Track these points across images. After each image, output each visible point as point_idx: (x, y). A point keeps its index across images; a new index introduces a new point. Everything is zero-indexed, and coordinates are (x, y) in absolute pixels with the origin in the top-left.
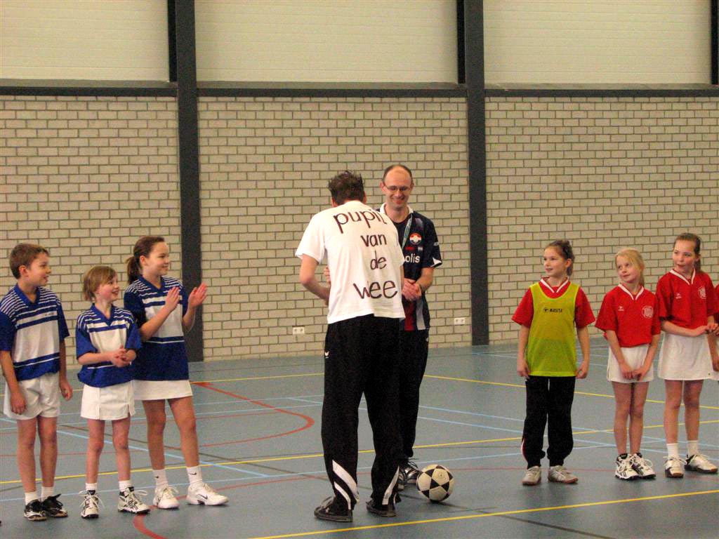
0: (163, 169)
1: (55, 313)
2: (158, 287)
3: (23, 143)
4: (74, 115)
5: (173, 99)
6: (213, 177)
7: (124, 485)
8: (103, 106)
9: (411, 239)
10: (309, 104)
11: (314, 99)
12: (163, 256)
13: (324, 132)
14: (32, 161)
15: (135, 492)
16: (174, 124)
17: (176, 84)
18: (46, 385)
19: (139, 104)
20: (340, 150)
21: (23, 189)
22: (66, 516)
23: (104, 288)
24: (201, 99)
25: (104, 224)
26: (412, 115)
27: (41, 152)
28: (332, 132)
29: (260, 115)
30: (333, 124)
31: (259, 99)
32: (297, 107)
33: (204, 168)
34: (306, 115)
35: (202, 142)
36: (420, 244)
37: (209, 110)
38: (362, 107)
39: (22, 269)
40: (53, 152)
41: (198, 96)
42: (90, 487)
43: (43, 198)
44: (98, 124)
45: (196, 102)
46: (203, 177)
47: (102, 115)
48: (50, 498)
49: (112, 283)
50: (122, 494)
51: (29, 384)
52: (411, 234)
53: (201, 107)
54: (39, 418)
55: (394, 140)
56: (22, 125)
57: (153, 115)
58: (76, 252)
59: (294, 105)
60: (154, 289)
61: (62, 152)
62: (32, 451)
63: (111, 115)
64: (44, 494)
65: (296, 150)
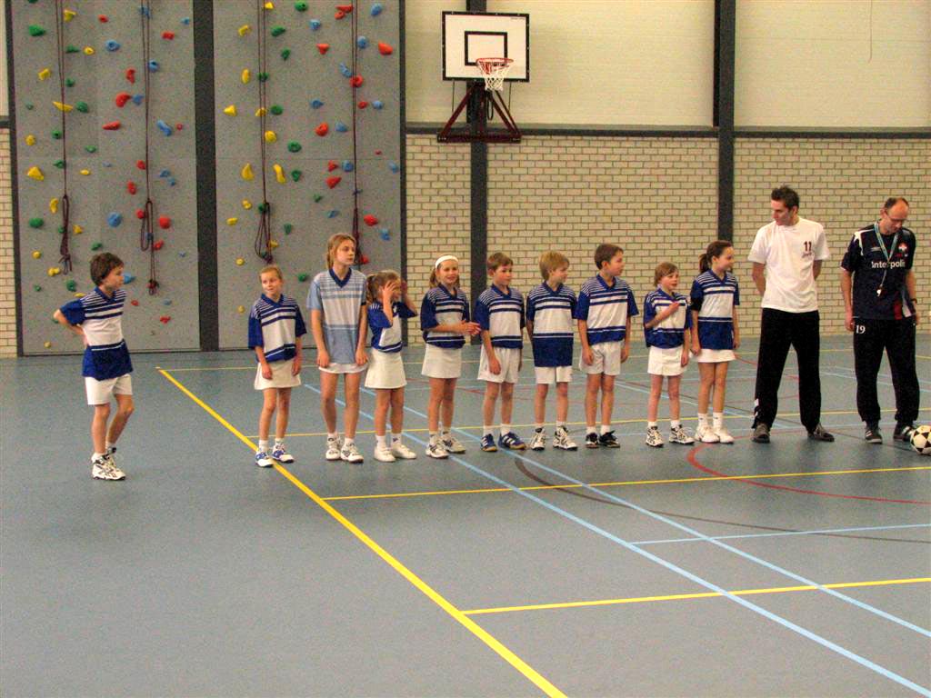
0: (705, 192)
1: (626, 297)
2: (722, 278)
3: (603, 172)
4: (640, 151)
5: (715, 139)
6: (744, 199)
7: (674, 424)
8: (662, 145)
9: (900, 248)
10: (821, 144)
11: (825, 140)
12: (729, 258)
13: (832, 165)
14: (609, 185)
15: (683, 429)
16: (715, 159)
17: (718, 128)
18: (610, 349)
19: (690, 143)
20: (844, 179)
21: (601, 206)
22: (619, 447)
23: (666, 279)
24: (738, 139)
25: (660, 233)
26: (902, 153)
27: (616, 178)
28: (838, 166)
29: (782, 152)
30: (839, 159)
31: (781, 140)
32: (811, 146)
33: (737, 192)
34: (818, 152)
35: (737, 172)
36: (906, 252)
37: (742, 148)
38: (863, 146)
39: (603, 263)
40: (624, 178)
41: (734, 137)
42: (651, 424)
43: (616, 212)
44: (658, 158)
45: (732, 143)
46: (736, 199)
47: (661, 151)
48: (607, 433)
49: (671, 277)
50: (673, 430)
51: (596, 347)
52: (899, 243)
53: (736, 145)
54: (603, 375)
55: (887, 172)
56: (602, 158)
57: (700, 152)
58: (639, 253)
59: (808, 145)
60: (718, 280)
61: (631, 179)
62: (596, 397)
63: (668, 151)
64: (604, 430)
65: (809, 179)
